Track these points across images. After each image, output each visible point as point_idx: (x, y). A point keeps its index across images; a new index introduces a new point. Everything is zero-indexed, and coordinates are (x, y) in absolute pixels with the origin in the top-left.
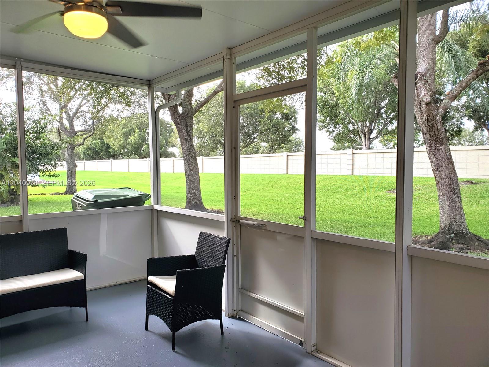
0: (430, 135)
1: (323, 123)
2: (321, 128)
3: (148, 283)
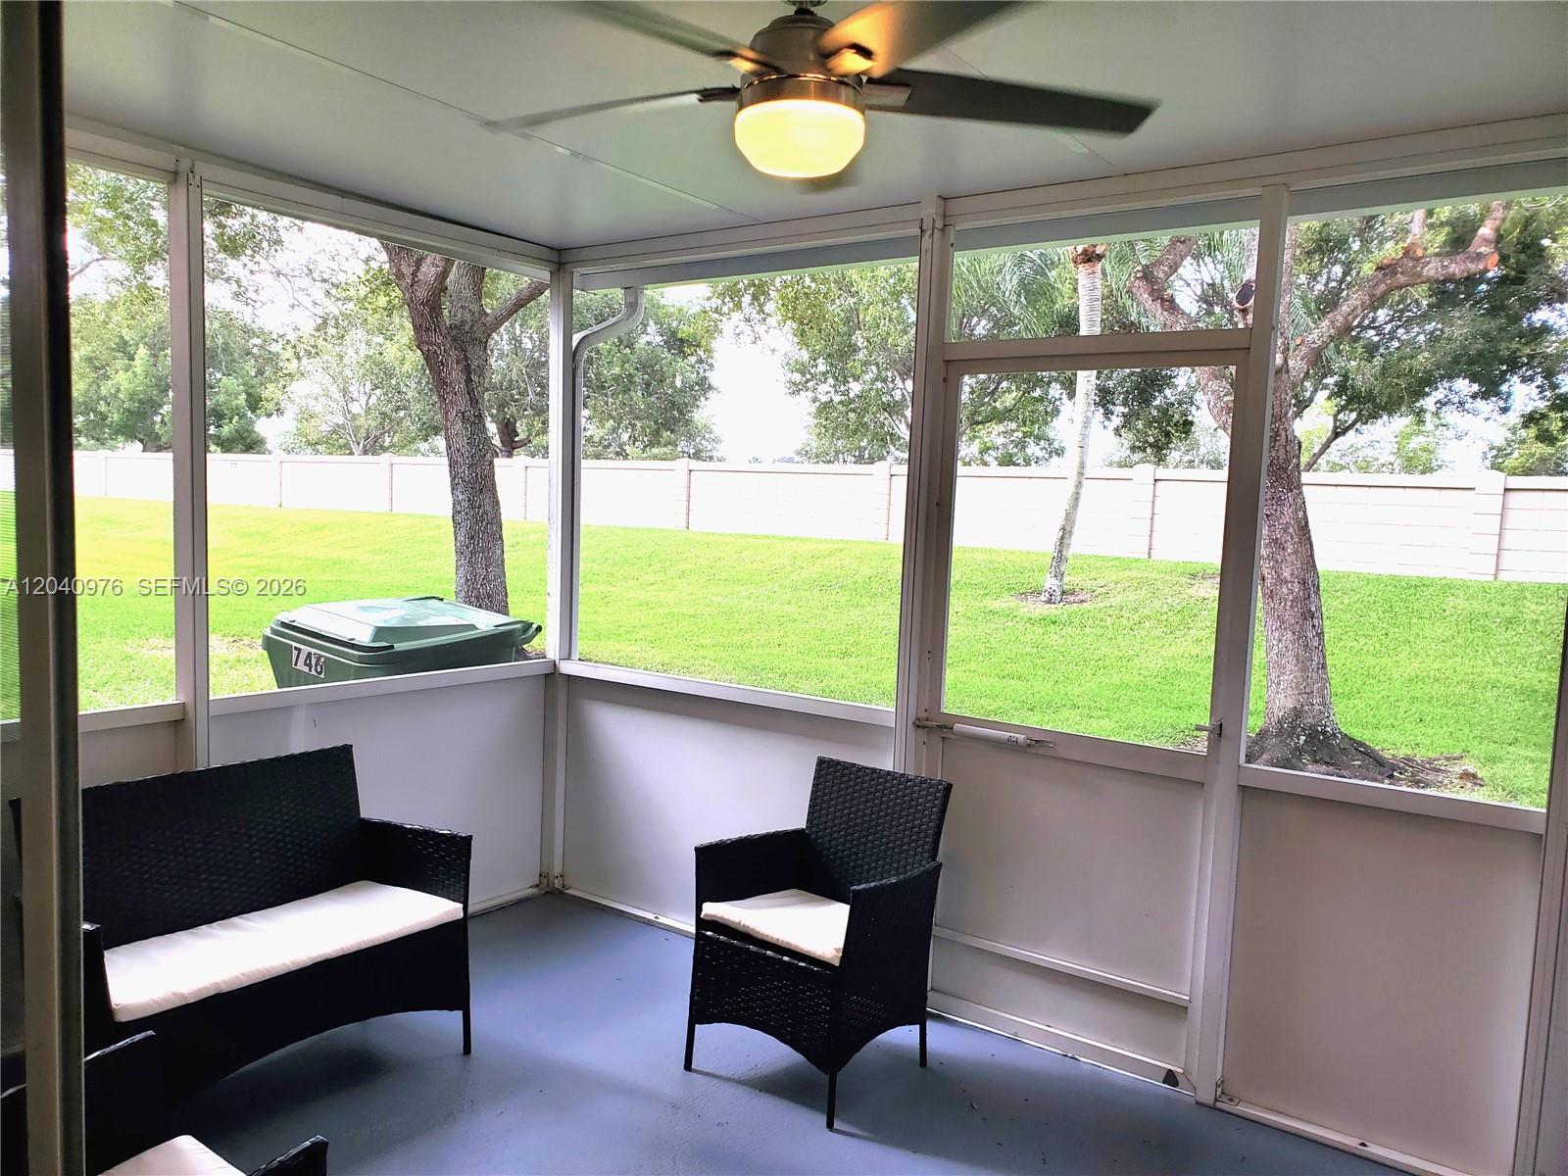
2: (796, 389)
3: (702, 923)
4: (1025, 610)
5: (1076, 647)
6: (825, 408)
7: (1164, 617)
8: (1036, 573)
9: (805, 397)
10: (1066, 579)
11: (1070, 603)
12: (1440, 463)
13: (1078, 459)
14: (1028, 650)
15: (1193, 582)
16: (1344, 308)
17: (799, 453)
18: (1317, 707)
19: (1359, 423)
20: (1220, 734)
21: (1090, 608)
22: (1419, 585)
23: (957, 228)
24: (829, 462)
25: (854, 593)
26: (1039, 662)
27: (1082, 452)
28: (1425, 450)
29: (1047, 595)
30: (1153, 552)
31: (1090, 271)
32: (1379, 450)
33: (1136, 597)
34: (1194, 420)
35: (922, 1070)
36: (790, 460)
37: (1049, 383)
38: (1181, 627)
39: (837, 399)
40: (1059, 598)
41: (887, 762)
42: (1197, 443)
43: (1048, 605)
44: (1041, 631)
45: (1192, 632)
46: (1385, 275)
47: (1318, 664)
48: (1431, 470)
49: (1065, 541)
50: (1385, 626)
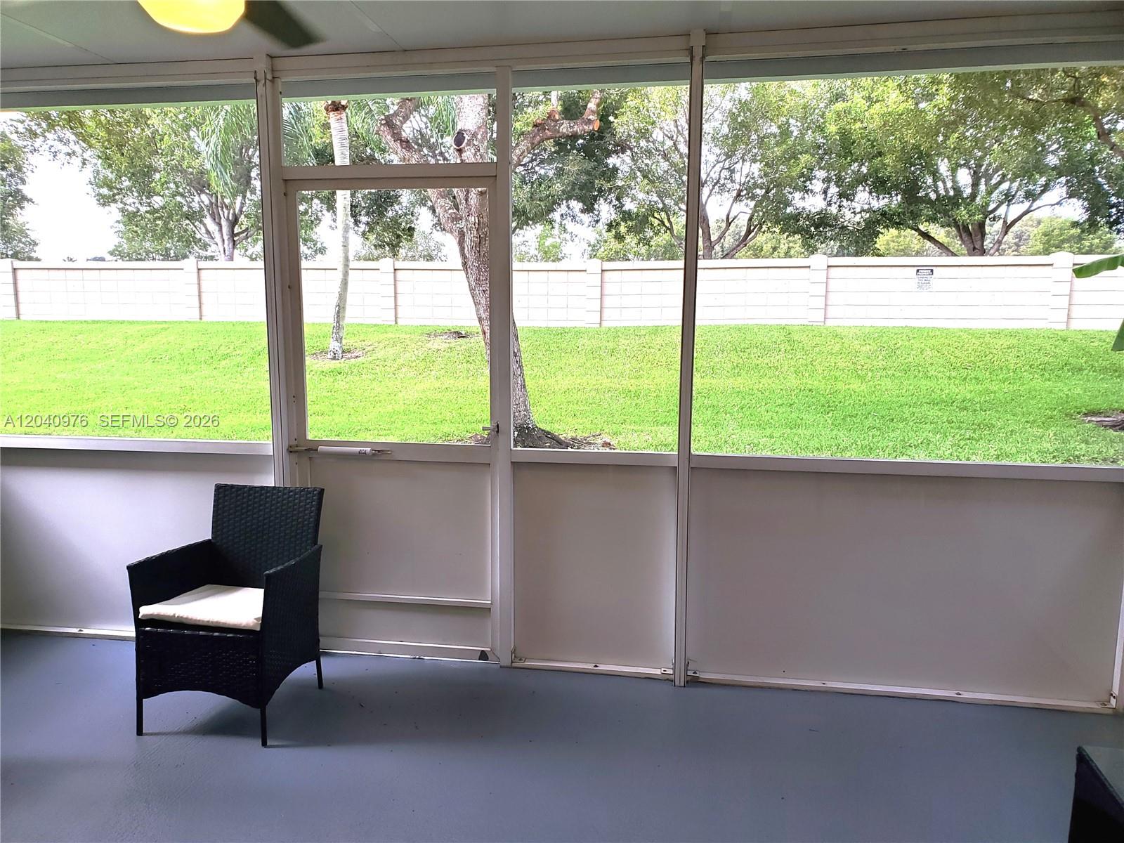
0: (479, 252)
1: (110, 188)
2: (105, 201)
3: (140, 623)
4: (318, 365)
5: (358, 389)
6: (131, 217)
7: (414, 364)
8: (322, 338)
9: (114, 209)
10: (344, 341)
11: (349, 359)
12: (563, 255)
13: (344, 255)
14: (325, 394)
15: (429, 339)
16: (517, 151)
17: (111, 253)
18: (522, 413)
19: (518, 230)
20: (498, 432)
21: (364, 361)
22: (562, 332)
23: (283, 80)
24: (141, 260)
25: (182, 362)
26: (335, 402)
27: (346, 250)
28: (554, 247)
29: (332, 354)
30: (399, 320)
31: (338, 117)
32: (528, 247)
33: (394, 352)
34: (416, 227)
35: (321, 691)
36: (103, 260)
37: (312, 199)
38: (426, 370)
39: (143, 209)
40: (341, 356)
41: (269, 481)
42: (416, 243)
43: (334, 361)
44: (332, 380)
45: (433, 373)
46: (538, 130)
47: (521, 385)
48: (559, 260)
49: (341, 315)
50: (547, 359)
